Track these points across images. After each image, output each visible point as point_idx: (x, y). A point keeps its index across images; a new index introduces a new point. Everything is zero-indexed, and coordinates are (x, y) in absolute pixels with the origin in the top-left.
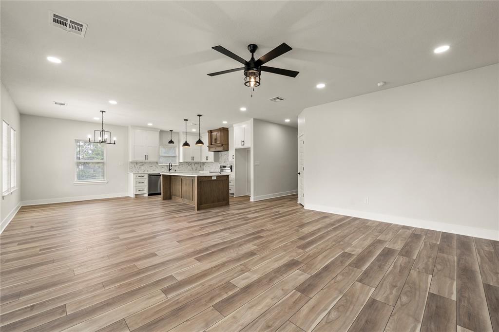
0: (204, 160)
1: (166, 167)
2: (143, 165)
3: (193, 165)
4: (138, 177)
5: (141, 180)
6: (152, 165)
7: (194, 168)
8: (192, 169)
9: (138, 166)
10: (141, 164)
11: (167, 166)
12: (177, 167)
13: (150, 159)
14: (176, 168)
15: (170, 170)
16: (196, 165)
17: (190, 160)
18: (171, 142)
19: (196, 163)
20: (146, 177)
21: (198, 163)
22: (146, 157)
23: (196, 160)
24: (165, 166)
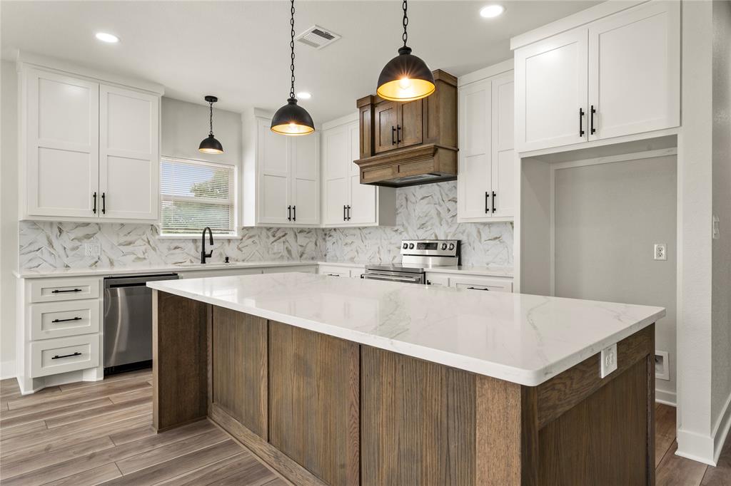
0: (333, 219)
1: (191, 245)
2: (88, 237)
3: (290, 238)
4: (49, 296)
5: (67, 307)
6: (129, 239)
7: (295, 250)
8: (289, 251)
9: (67, 240)
10: (80, 232)
11: (195, 241)
12: (234, 245)
13: (116, 212)
14: (231, 251)
15: (205, 257)
16: (302, 239)
17: (281, 219)
18: (211, 142)
19: (302, 231)
20: (94, 290)
21: (309, 231)
22: (100, 202)
23: (304, 220)
24: (185, 240)
